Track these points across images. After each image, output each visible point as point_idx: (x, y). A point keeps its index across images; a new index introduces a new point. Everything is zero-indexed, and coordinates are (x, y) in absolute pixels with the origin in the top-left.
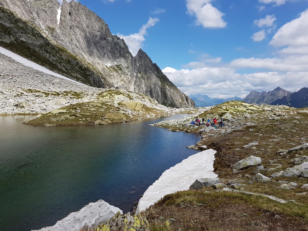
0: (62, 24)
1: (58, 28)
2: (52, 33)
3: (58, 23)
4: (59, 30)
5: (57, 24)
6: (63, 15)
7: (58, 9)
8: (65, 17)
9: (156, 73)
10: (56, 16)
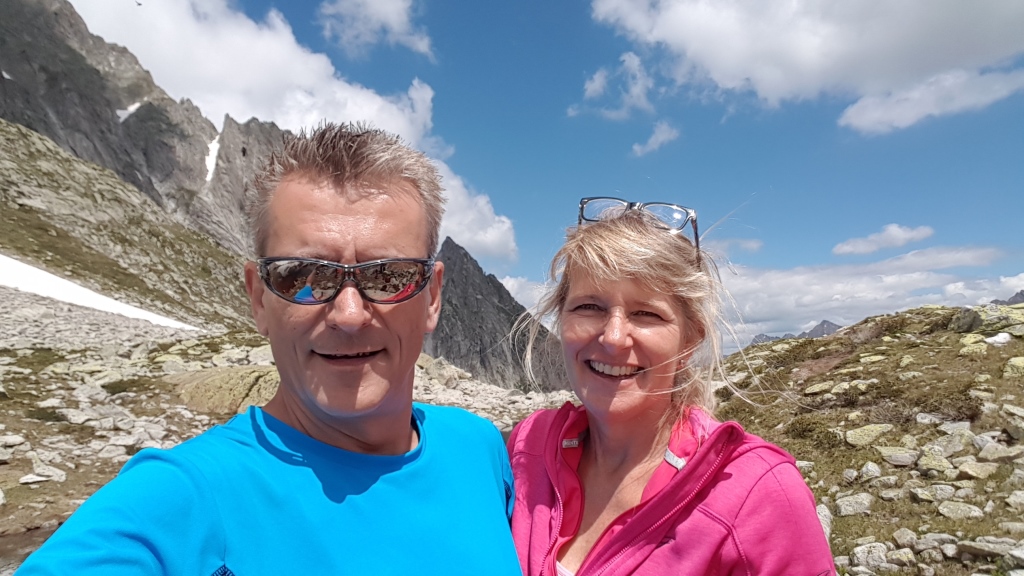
0: (220, 180)
1: (206, 191)
2: (187, 205)
3: (209, 177)
4: (210, 195)
5: (205, 182)
6: (223, 155)
7: (208, 141)
8: (229, 162)
9: (496, 301)
10: (203, 160)
